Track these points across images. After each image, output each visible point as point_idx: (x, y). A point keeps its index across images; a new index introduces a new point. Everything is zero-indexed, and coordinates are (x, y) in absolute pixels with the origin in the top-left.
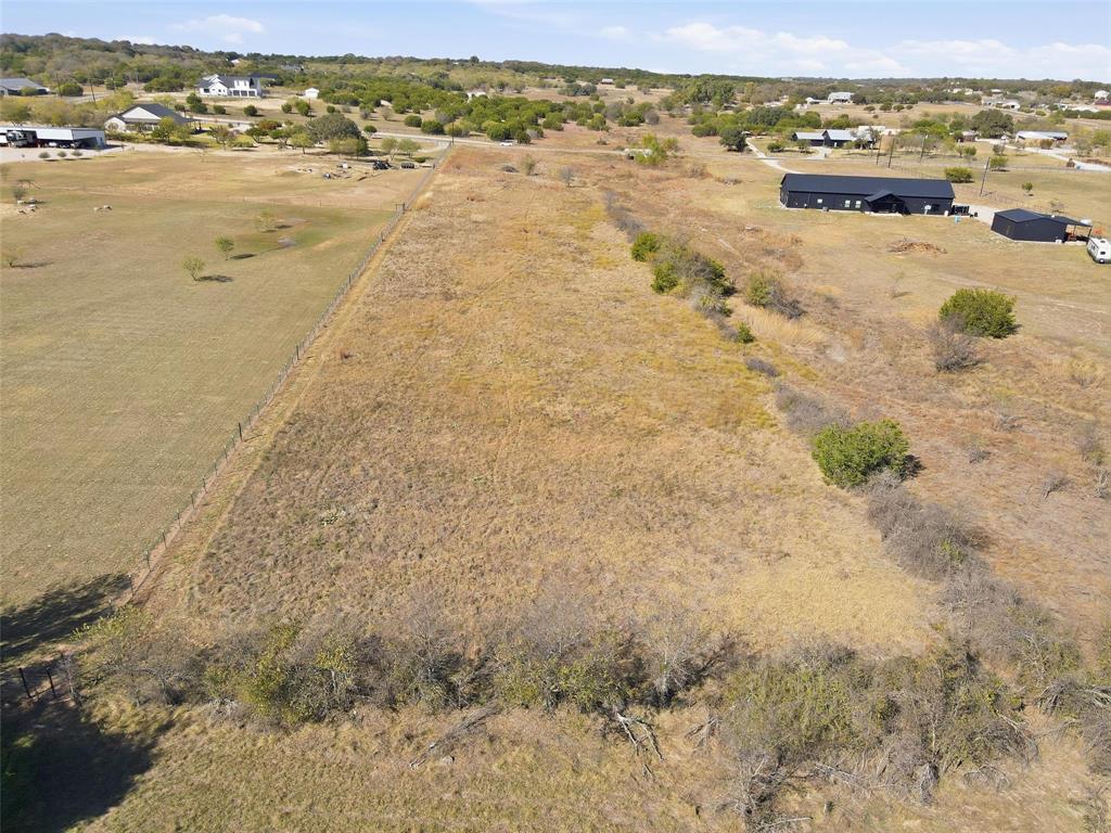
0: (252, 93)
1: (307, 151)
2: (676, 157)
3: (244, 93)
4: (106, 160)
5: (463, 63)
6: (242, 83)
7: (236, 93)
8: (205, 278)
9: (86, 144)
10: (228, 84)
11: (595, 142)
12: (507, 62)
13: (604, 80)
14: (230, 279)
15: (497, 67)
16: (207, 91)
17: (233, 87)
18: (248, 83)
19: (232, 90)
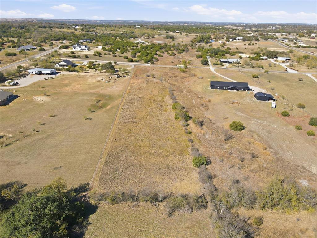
2: (189, 68)
3: (84, 49)
8: (87, 119)
11: (171, 62)
16: (75, 49)
17: (81, 48)
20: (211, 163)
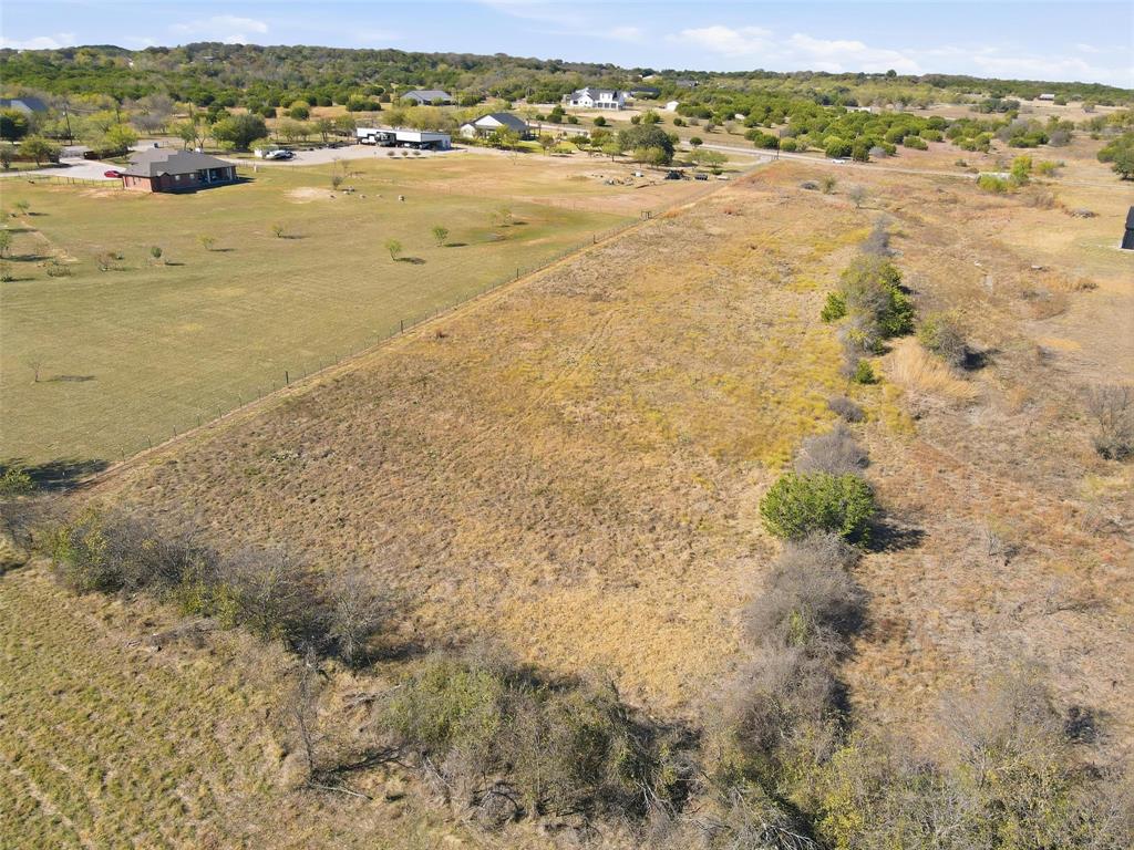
0: (613, 105)
1: (616, 158)
2: (1040, 183)
3: (607, 105)
4: (438, 160)
5: (876, 77)
6: (606, 95)
7: (600, 105)
8: (404, 259)
9: (432, 145)
10: (594, 97)
11: (953, 163)
12: (928, 76)
13: (1043, 96)
14: (423, 262)
15: (914, 81)
16: (576, 103)
17: (598, 99)
18: (612, 96)
19: (597, 102)
20: (915, 544)
